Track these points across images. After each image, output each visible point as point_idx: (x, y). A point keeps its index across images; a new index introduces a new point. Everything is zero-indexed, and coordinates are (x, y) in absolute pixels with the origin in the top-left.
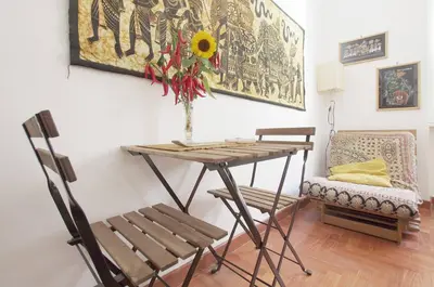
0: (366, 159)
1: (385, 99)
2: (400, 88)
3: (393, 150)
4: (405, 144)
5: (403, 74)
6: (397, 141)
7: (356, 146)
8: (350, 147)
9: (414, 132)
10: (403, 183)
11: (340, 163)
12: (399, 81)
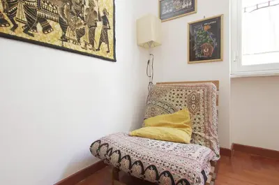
0: (175, 110)
1: (194, 52)
2: (206, 41)
3: (197, 101)
4: (208, 94)
5: (209, 27)
6: (201, 92)
7: (167, 97)
8: (163, 98)
9: (216, 83)
10: (203, 135)
11: (153, 115)
12: (206, 34)
